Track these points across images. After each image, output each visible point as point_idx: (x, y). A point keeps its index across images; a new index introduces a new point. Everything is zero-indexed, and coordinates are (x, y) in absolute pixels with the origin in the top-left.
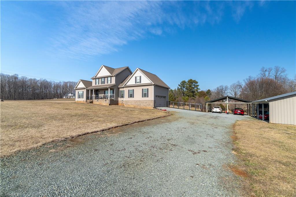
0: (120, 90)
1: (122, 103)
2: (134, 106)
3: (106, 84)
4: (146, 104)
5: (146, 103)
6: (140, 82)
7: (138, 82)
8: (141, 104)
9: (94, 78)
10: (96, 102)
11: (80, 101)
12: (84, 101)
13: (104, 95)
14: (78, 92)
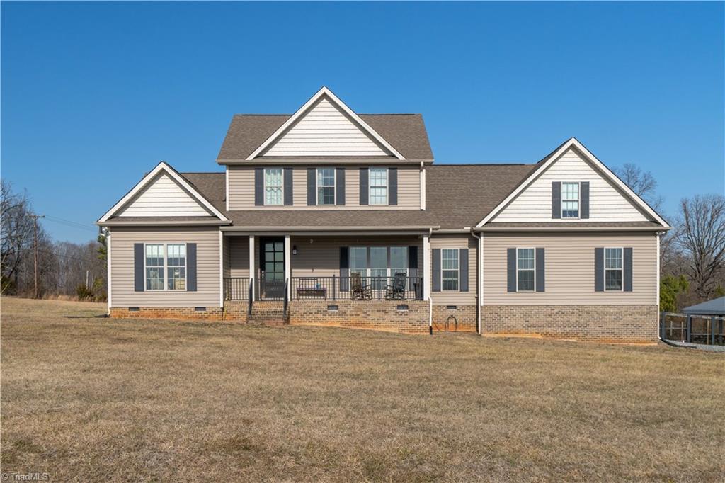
1: (452, 317)
2: (546, 334)
4: (618, 324)
5: (618, 319)
6: (585, 212)
7: (567, 214)
8: (591, 323)
9: (250, 158)
10: (320, 316)
11: (160, 312)
12: (204, 308)
13: (339, 270)
14: (139, 249)
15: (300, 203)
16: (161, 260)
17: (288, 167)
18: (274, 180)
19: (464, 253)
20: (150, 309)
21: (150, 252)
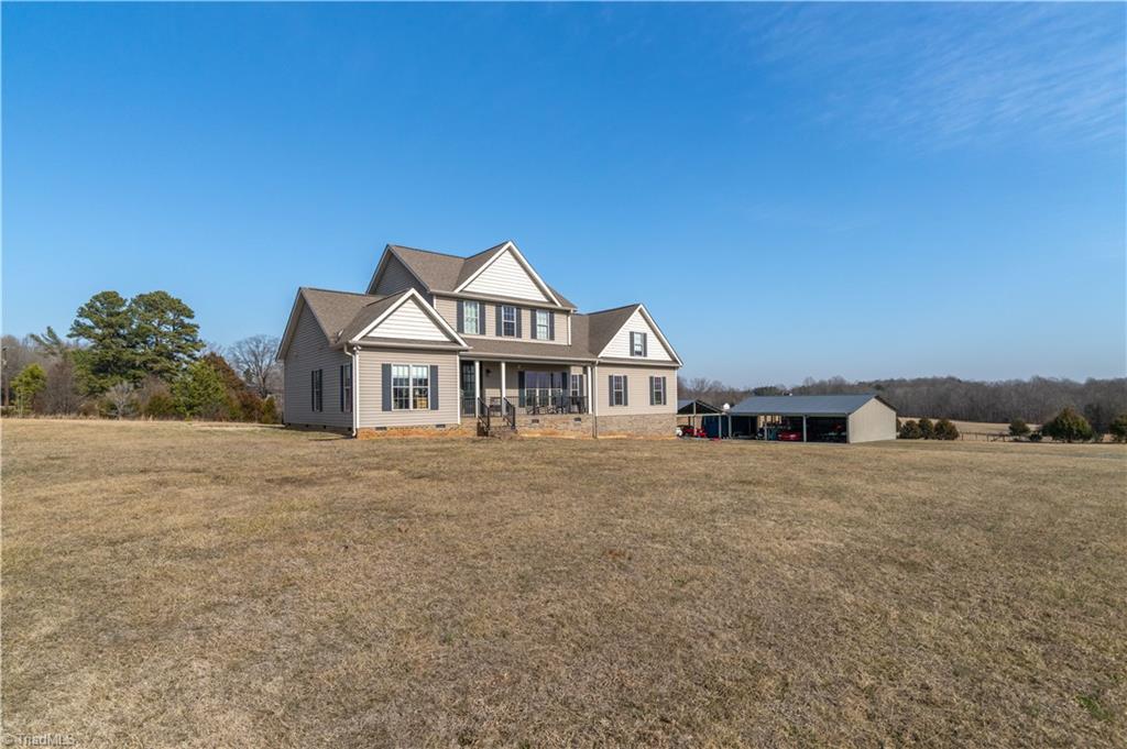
0: (573, 373)
2: (628, 435)
3: (526, 337)
4: (660, 426)
5: (660, 423)
6: (645, 353)
7: (638, 353)
8: (649, 426)
9: (457, 291)
10: (527, 428)
11: (405, 430)
12: (444, 426)
13: (517, 391)
14: (386, 369)
15: (491, 334)
16: (407, 380)
17: (482, 302)
18: (470, 312)
19: (581, 377)
20: (397, 428)
21: (396, 372)
